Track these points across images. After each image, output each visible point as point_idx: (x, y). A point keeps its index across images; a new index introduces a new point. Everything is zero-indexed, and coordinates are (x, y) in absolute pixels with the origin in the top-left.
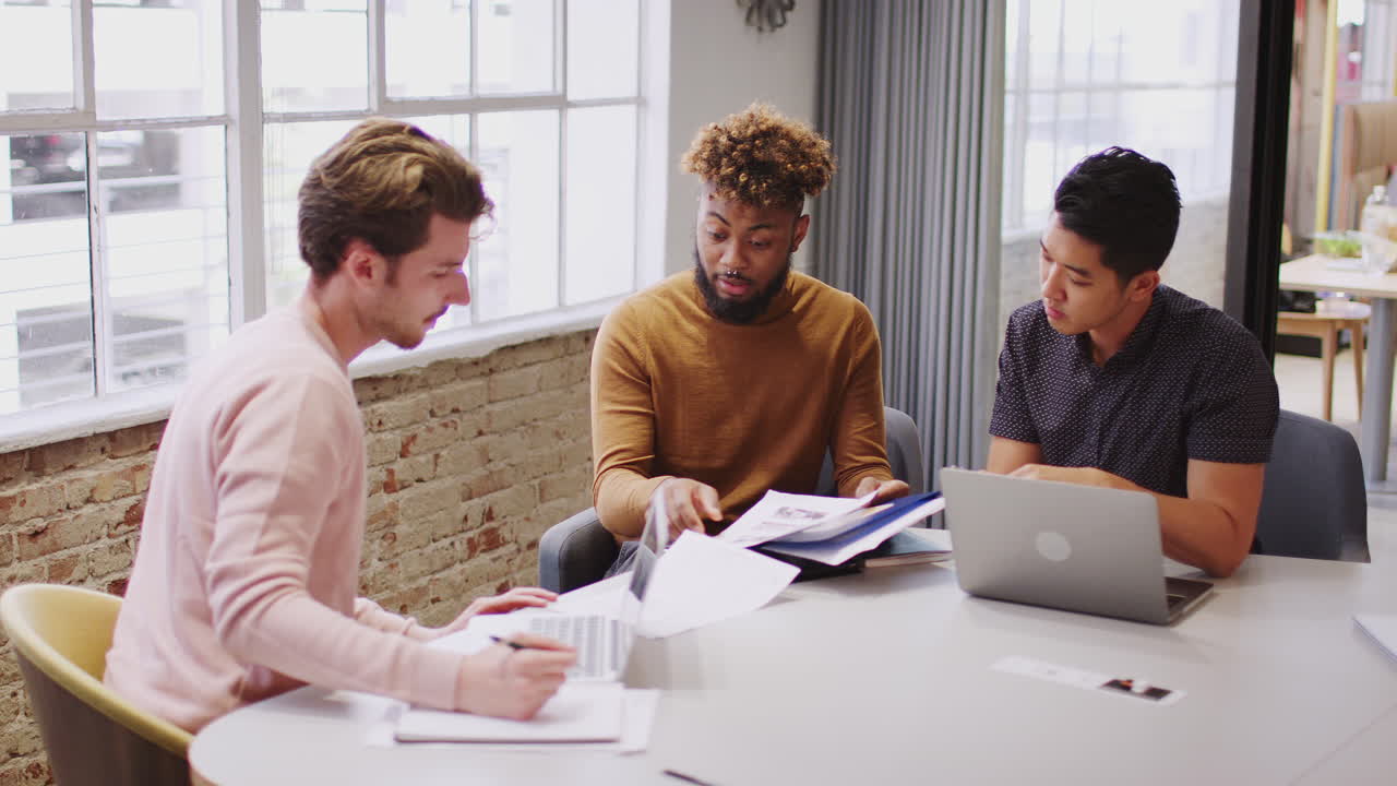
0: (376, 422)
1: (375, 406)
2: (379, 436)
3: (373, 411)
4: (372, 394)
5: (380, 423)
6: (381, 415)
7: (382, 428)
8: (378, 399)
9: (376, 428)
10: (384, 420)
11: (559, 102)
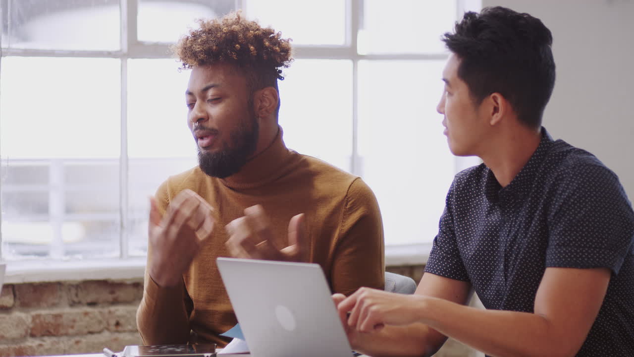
0: (113, 322)
1: (113, 308)
2: (116, 335)
3: (110, 312)
4: (110, 297)
5: (118, 324)
6: (118, 317)
7: (120, 328)
8: (115, 302)
9: (113, 328)
10: (122, 321)
11: (350, 53)
